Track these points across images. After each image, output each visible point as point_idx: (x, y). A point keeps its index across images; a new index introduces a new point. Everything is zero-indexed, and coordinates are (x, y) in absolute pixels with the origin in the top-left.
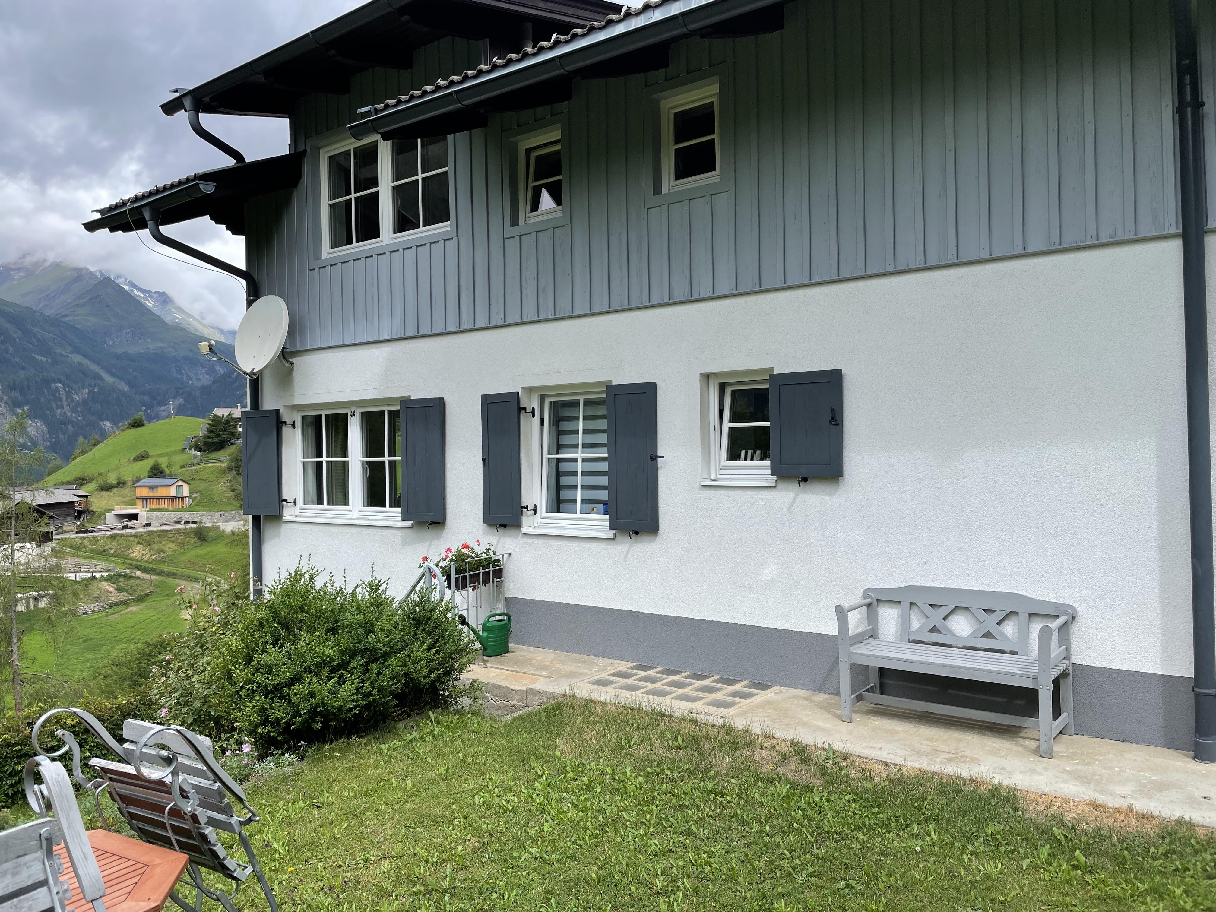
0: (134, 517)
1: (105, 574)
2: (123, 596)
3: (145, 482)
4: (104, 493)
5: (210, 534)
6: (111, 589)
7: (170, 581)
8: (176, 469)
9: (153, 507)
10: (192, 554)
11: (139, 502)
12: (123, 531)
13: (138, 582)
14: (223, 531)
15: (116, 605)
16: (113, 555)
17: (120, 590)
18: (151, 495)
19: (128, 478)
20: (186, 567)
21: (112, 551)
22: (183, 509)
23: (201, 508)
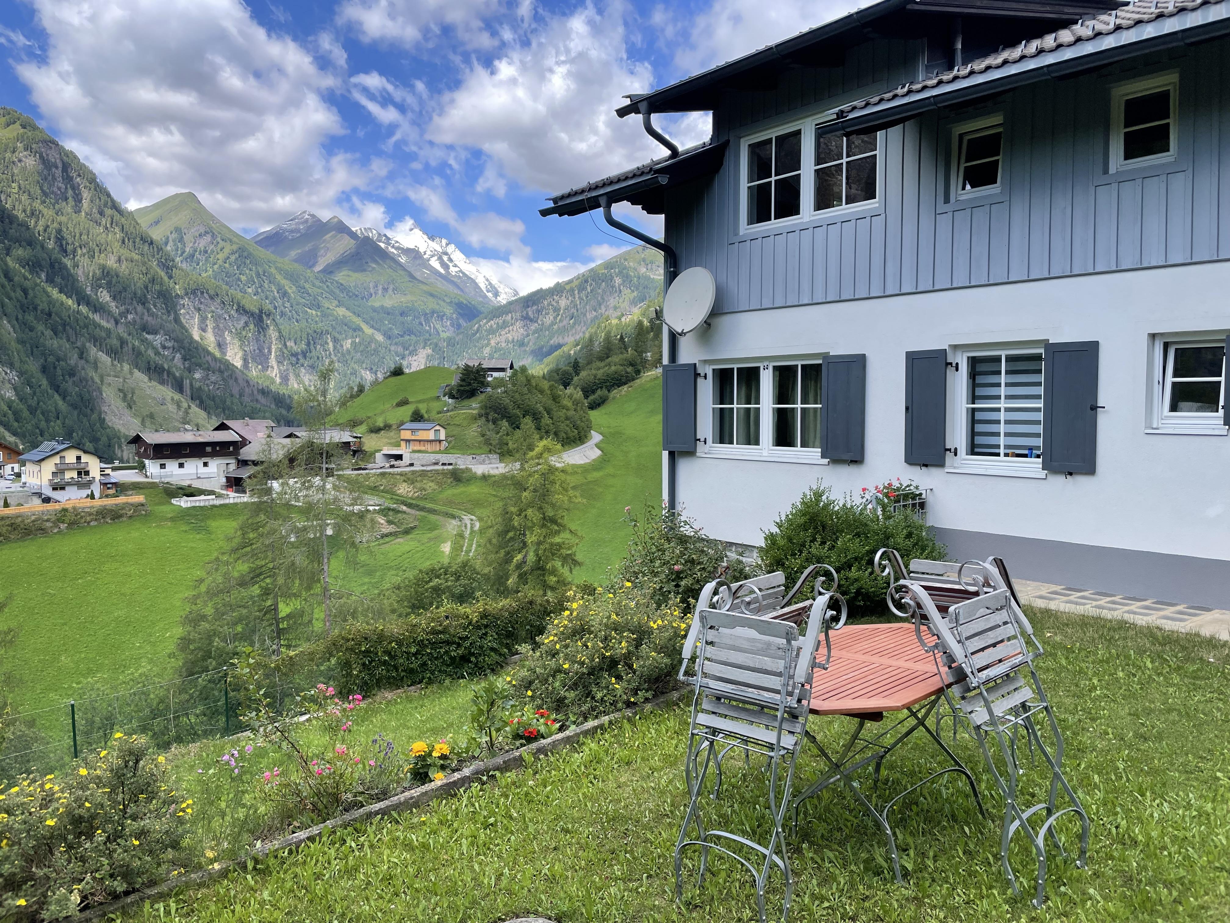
0: (399, 457)
1: (377, 508)
2: (391, 528)
3: (408, 425)
4: (373, 435)
5: (464, 475)
6: (382, 522)
7: (432, 517)
8: (434, 415)
9: (416, 448)
10: (450, 492)
11: (403, 444)
12: (391, 470)
13: (404, 516)
14: (475, 473)
15: (387, 535)
16: (383, 491)
17: (390, 522)
18: (413, 437)
19: (393, 421)
20: (444, 505)
21: (382, 488)
22: (440, 452)
23: (455, 451)
